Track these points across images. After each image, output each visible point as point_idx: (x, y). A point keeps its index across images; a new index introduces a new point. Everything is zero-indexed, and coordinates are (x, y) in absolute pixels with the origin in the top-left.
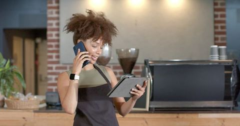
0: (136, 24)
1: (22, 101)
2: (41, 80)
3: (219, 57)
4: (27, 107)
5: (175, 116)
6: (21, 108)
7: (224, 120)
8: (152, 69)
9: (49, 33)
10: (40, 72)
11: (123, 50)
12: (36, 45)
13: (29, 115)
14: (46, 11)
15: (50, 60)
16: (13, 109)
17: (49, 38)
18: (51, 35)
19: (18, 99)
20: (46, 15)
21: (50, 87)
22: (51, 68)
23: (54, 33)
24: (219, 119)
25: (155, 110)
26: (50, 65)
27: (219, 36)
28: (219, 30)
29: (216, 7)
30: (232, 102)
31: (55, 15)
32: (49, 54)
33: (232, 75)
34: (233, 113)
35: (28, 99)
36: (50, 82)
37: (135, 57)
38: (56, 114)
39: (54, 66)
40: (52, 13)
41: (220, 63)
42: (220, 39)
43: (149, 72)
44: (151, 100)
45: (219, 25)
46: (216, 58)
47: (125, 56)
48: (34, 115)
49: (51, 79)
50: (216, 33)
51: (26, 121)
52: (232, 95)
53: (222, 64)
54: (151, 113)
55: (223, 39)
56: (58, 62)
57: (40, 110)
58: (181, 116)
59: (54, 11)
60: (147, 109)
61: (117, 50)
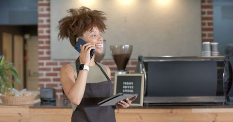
0: (125, 21)
1: (18, 97)
2: (30, 75)
3: (211, 53)
4: (23, 103)
5: (169, 111)
6: (16, 104)
7: (216, 115)
8: (146, 65)
9: (39, 29)
10: (29, 68)
11: (116, 46)
12: (25, 42)
13: (25, 111)
14: (37, 8)
15: (41, 56)
16: (8, 105)
17: (40, 34)
18: (42, 32)
19: (13, 95)
20: (37, 12)
21: (41, 83)
22: (42, 64)
23: (45, 29)
24: (212, 114)
25: (149, 106)
26: (41, 61)
27: (207, 33)
28: (207, 26)
29: (203, 4)
30: (224, 97)
31: (46, 12)
32: (40, 50)
33: (225, 71)
34: (225, 108)
35: (24, 95)
36: (41, 77)
37: (129, 53)
38: (51, 110)
39: (45, 62)
40: (42, 10)
41: (212, 59)
42: (207, 35)
43: (143, 68)
44: (145, 95)
45: (206, 22)
46: (208, 54)
47: (118, 52)
48: (30, 111)
49: (42, 75)
50: (203, 30)
51: (22, 116)
52: (224, 90)
53: (215, 60)
54: (146, 108)
55: (210, 35)
56: (49, 58)
57: (35, 106)
58: (175, 111)
59: (45, 8)
60: (141, 105)
61: (111, 46)
